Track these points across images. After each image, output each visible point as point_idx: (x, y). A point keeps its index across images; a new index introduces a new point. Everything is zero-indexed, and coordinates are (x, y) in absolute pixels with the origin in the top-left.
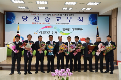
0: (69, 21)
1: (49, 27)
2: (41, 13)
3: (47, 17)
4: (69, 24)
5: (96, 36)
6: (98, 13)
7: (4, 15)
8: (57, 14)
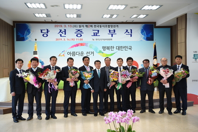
0: (112, 34)
1: (82, 45)
2: (70, 24)
3: (79, 30)
4: (111, 39)
5: (153, 57)
6: (155, 23)
7: (13, 27)
8: (93, 25)
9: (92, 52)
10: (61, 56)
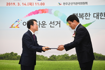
9: (58, 22)
10: (14, 27)
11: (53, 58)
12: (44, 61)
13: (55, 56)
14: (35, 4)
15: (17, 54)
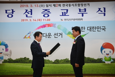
0: (83, 14)
2: (36, 4)
3: (46, 10)
4: (82, 19)
8: (62, 4)
9: (60, 34)
10: (27, 38)
11: (57, 62)
12: (50, 64)
13: (58, 60)
14: (42, 20)
15: (29, 59)
